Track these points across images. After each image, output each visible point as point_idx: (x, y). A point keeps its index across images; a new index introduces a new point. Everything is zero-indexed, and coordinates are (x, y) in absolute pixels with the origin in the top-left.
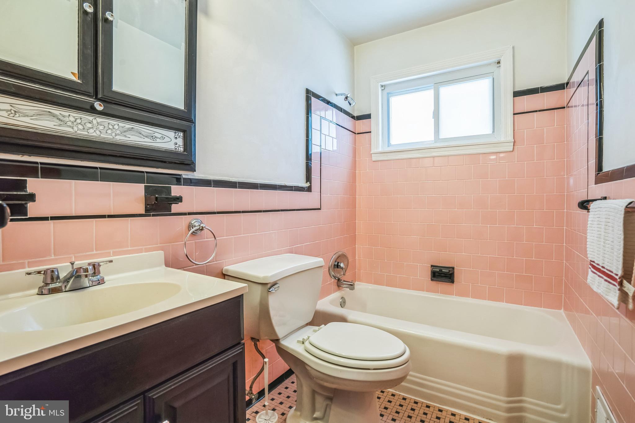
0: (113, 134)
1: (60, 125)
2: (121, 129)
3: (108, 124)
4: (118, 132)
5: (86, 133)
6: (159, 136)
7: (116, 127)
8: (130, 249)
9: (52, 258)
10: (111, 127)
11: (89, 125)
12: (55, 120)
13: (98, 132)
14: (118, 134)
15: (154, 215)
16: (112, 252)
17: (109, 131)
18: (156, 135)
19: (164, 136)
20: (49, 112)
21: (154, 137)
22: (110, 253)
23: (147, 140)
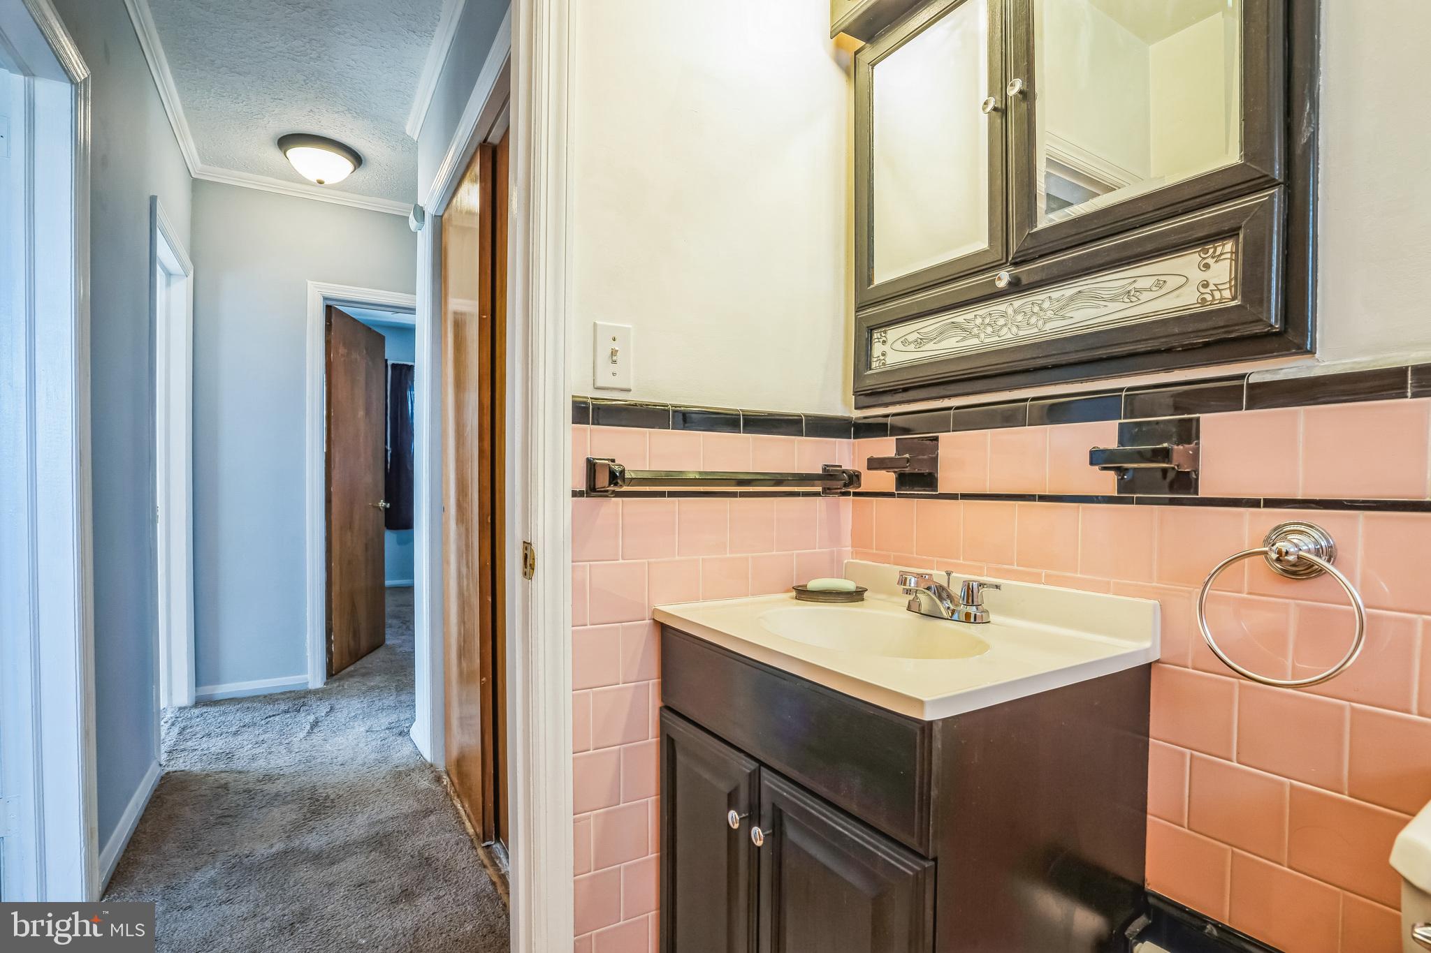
0: (1041, 323)
1: (964, 339)
2: (1056, 305)
3: (1031, 306)
4: (1050, 314)
5: (997, 338)
6: (1151, 281)
7: (1046, 305)
8: (1079, 575)
9: (959, 561)
10: (1036, 309)
11: (1001, 321)
12: (959, 332)
13: (1014, 330)
14: (1050, 319)
15: (1140, 501)
16: (1044, 574)
17: (1033, 320)
18: (1141, 283)
19: (1160, 278)
20: (953, 323)
21: (1132, 293)
22: (1039, 575)
23: (1113, 306)
